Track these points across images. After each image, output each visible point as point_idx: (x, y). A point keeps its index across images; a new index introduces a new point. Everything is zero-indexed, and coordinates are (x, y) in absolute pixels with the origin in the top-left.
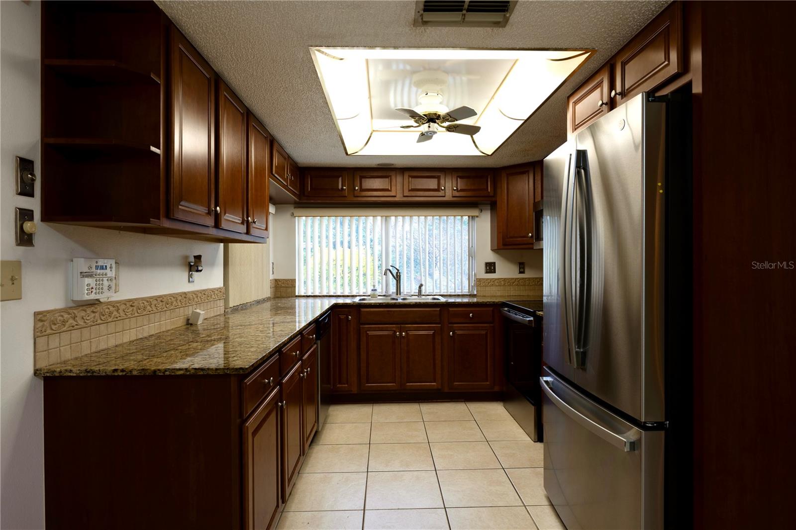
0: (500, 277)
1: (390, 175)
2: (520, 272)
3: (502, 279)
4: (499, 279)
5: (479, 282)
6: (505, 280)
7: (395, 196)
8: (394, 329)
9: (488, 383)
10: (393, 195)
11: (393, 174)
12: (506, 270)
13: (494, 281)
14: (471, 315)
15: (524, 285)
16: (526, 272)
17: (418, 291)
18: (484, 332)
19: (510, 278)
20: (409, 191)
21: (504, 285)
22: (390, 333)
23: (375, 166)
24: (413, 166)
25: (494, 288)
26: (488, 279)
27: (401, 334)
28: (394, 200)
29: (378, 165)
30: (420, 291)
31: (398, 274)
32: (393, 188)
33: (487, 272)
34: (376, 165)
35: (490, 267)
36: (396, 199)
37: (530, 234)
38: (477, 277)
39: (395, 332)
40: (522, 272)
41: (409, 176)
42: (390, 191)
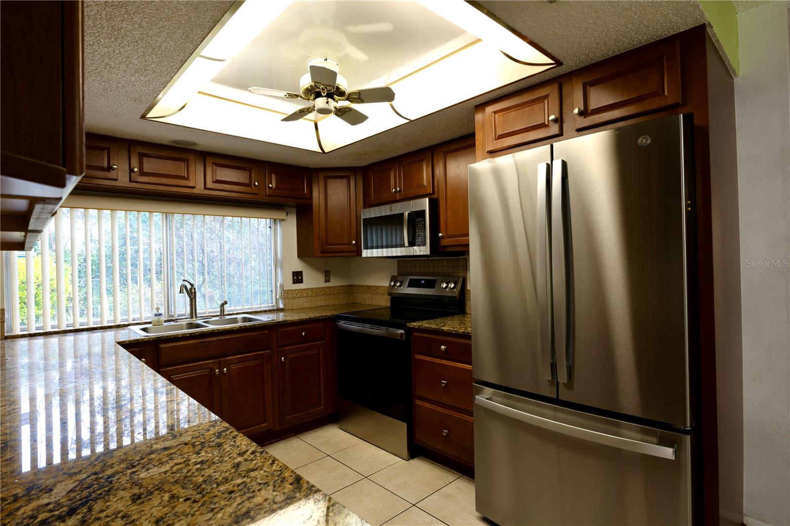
0: (308, 287)
1: (187, 157)
2: (326, 281)
3: (309, 289)
4: (306, 289)
5: (286, 294)
6: (312, 289)
7: (194, 188)
8: (211, 366)
9: (322, 407)
10: (191, 185)
11: (191, 157)
12: (313, 280)
13: (301, 292)
14: (303, 333)
15: (330, 294)
16: (331, 281)
17: (219, 310)
18: (316, 351)
19: (317, 288)
20: (214, 182)
21: (312, 296)
22: (206, 372)
23: (168, 144)
24: (217, 151)
25: (303, 300)
26: (296, 290)
27: (221, 371)
28: (192, 192)
29: (173, 142)
30: (222, 310)
31: (193, 291)
32: (192, 177)
33: (294, 282)
34: (168, 141)
35: (297, 277)
36: (195, 191)
37: (354, 242)
38: (284, 289)
39: (212, 370)
40: (327, 281)
41: (214, 163)
42: (187, 179)
